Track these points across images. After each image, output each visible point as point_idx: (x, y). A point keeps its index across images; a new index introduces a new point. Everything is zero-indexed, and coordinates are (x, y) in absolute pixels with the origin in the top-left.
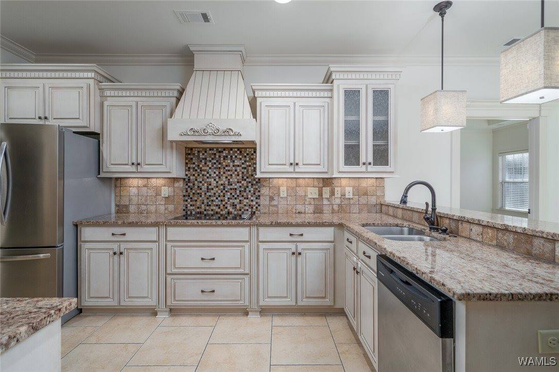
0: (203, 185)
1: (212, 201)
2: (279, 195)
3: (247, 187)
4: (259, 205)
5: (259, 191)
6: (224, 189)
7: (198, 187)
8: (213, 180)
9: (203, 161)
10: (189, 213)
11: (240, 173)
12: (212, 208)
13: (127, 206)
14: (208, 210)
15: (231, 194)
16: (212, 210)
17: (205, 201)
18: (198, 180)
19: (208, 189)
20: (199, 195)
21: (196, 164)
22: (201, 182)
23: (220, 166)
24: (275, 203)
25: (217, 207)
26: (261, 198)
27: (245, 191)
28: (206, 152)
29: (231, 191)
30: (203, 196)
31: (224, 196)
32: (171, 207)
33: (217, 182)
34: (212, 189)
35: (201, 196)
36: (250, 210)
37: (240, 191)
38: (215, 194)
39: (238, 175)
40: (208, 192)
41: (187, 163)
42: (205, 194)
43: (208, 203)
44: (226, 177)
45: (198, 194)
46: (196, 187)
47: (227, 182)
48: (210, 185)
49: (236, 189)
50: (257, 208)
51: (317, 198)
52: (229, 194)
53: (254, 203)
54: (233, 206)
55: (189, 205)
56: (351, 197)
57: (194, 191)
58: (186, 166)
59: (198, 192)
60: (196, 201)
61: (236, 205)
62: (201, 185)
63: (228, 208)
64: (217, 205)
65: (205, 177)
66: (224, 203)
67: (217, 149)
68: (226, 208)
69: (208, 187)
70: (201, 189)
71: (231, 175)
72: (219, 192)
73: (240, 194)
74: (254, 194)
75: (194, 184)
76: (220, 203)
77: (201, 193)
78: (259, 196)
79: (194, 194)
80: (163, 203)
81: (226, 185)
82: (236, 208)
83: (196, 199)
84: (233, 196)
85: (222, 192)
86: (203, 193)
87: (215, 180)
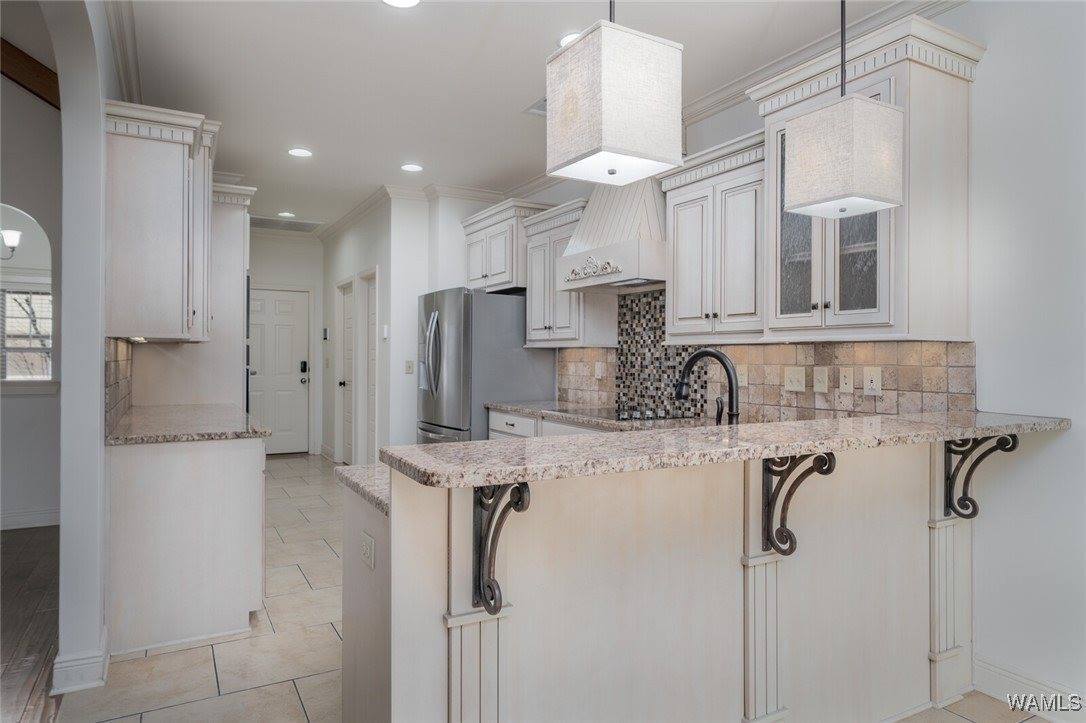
0: (637, 359)
1: (646, 388)
4: (705, 402)
5: (706, 373)
6: (660, 367)
7: (631, 363)
8: (647, 350)
9: (637, 317)
10: (621, 407)
13: (566, 392)
15: (669, 376)
17: (639, 389)
18: (631, 351)
19: (641, 367)
20: (632, 377)
21: (630, 322)
22: (634, 355)
23: (655, 325)
26: (709, 385)
28: (639, 301)
30: (637, 379)
31: (660, 381)
32: (604, 395)
33: (652, 355)
34: (647, 367)
35: (634, 379)
36: (692, 409)
38: (649, 375)
40: (642, 371)
41: (619, 322)
42: (639, 375)
43: (641, 391)
45: (632, 375)
46: (629, 363)
48: (644, 359)
49: (674, 367)
50: (702, 406)
51: (802, 393)
52: (666, 376)
53: (699, 396)
55: (621, 395)
56: (879, 393)
57: (627, 371)
58: (619, 327)
59: (631, 371)
60: (629, 387)
62: (634, 359)
63: (666, 403)
64: (652, 397)
65: (639, 346)
67: (653, 293)
68: (662, 402)
69: (642, 363)
70: (634, 367)
72: (655, 372)
74: (699, 377)
75: (627, 358)
76: (655, 393)
77: (634, 374)
78: (706, 382)
79: (627, 374)
80: (596, 388)
83: (629, 383)
85: (658, 372)
86: (636, 375)
87: (649, 350)
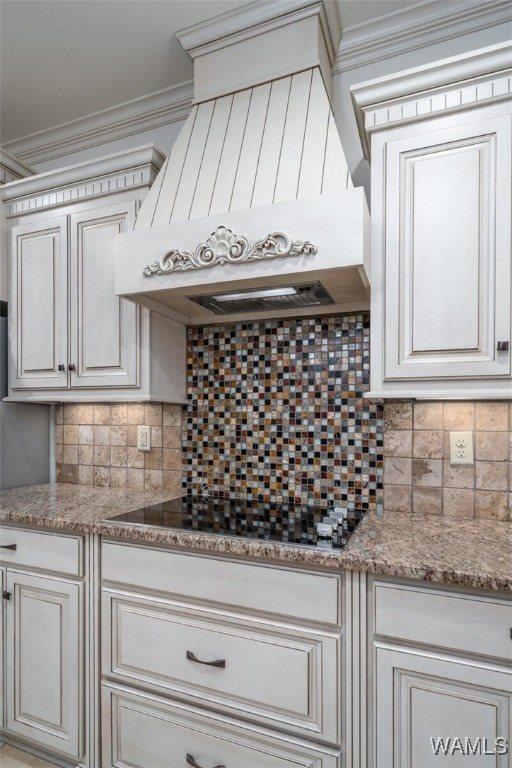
0: (227, 422)
1: (250, 465)
2: (445, 458)
3: (345, 429)
4: (380, 486)
5: (380, 443)
6: (280, 435)
7: (216, 427)
8: (251, 408)
9: (228, 359)
10: (195, 492)
11: (324, 388)
12: (249, 484)
13: (74, 468)
14: (240, 490)
15: (298, 448)
16: (249, 490)
17: (233, 465)
18: (216, 409)
19: (238, 433)
20: (218, 449)
21: (212, 366)
22: (222, 415)
23: (268, 370)
24: (431, 480)
25: (262, 484)
26: (387, 463)
27: (338, 443)
28: (233, 335)
29: (298, 441)
30: (227, 452)
31: (280, 454)
32: (156, 476)
33: (262, 415)
34: (250, 434)
35: (222, 451)
36: (351, 498)
37: (324, 441)
38: (255, 446)
39: (318, 395)
40: (238, 440)
41: (190, 367)
42: (233, 446)
43: (238, 470)
44: (286, 402)
45: (216, 445)
46: (211, 427)
47: (286, 416)
48: (245, 421)
49: (311, 434)
50: (372, 492)
52: (292, 448)
53: (365, 478)
54: (304, 481)
55: (195, 474)
57: (206, 439)
58: (189, 374)
59: (216, 439)
60: (211, 463)
61: (311, 481)
62: (221, 421)
63: (291, 488)
64: (261, 478)
65: (233, 402)
66: (278, 473)
67: (262, 323)
68: (286, 487)
69: (238, 428)
70: (222, 433)
71: (299, 395)
72: (267, 441)
73: (324, 449)
74: (366, 450)
75: (206, 421)
76: (268, 473)
77: (223, 444)
78: (380, 457)
79: (205, 444)
80: (140, 464)
81: (286, 423)
82: (311, 489)
83: (211, 458)
84: (305, 455)
85: (274, 441)
86: (227, 445)
87: (256, 409)
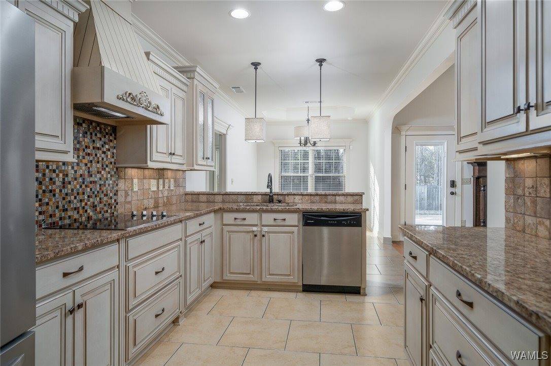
0: (58, 175)
1: (70, 202)
2: (132, 190)
3: (107, 179)
4: (117, 204)
5: (117, 185)
6: (83, 183)
8: (70, 168)
11: (100, 159)
12: (70, 213)
14: (65, 218)
15: (91, 189)
16: (70, 217)
17: (60, 205)
18: (50, 167)
19: (64, 183)
20: (52, 194)
22: (54, 171)
24: (129, 199)
25: (76, 212)
26: (119, 193)
27: (105, 186)
29: (91, 186)
31: (83, 194)
33: (76, 172)
34: (70, 183)
35: (54, 195)
36: (109, 211)
37: (100, 185)
38: (72, 190)
39: (98, 162)
40: (64, 187)
42: (61, 191)
43: (64, 206)
44: (86, 165)
45: (51, 191)
46: (47, 179)
47: (86, 173)
48: (67, 175)
49: (96, 182)
50: (115, 207)
51: (156, 192)
52: (89, 190)
53: (113, 201)
54: (94, 207)
56: (173, 188)
57: (44, 188)
59: (50, 188)
60: (47, 204)
61: (96, 206)
62: (54, 175)
63: (89, 211)
64: (75, 209)
66: (83, 204)
68: (86, 211)
69: (64, 179)
70: (54, 183)
71: (91, 162)
72: (78, 187)
73: (100, 189)
74: (113, 188)
75: (44, 175)
76: (78, 205)
77: (55, 190)
78: (117, 191)
79: (44, 192)
81: (86, 176)
82: (96, 210)
83: (47, 200)
84: (94, 193)
85: (81, 187)
86: (57, 191)
87: (73, 168)
